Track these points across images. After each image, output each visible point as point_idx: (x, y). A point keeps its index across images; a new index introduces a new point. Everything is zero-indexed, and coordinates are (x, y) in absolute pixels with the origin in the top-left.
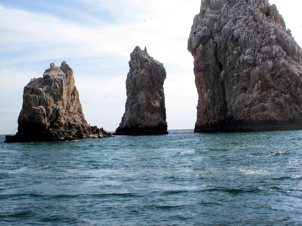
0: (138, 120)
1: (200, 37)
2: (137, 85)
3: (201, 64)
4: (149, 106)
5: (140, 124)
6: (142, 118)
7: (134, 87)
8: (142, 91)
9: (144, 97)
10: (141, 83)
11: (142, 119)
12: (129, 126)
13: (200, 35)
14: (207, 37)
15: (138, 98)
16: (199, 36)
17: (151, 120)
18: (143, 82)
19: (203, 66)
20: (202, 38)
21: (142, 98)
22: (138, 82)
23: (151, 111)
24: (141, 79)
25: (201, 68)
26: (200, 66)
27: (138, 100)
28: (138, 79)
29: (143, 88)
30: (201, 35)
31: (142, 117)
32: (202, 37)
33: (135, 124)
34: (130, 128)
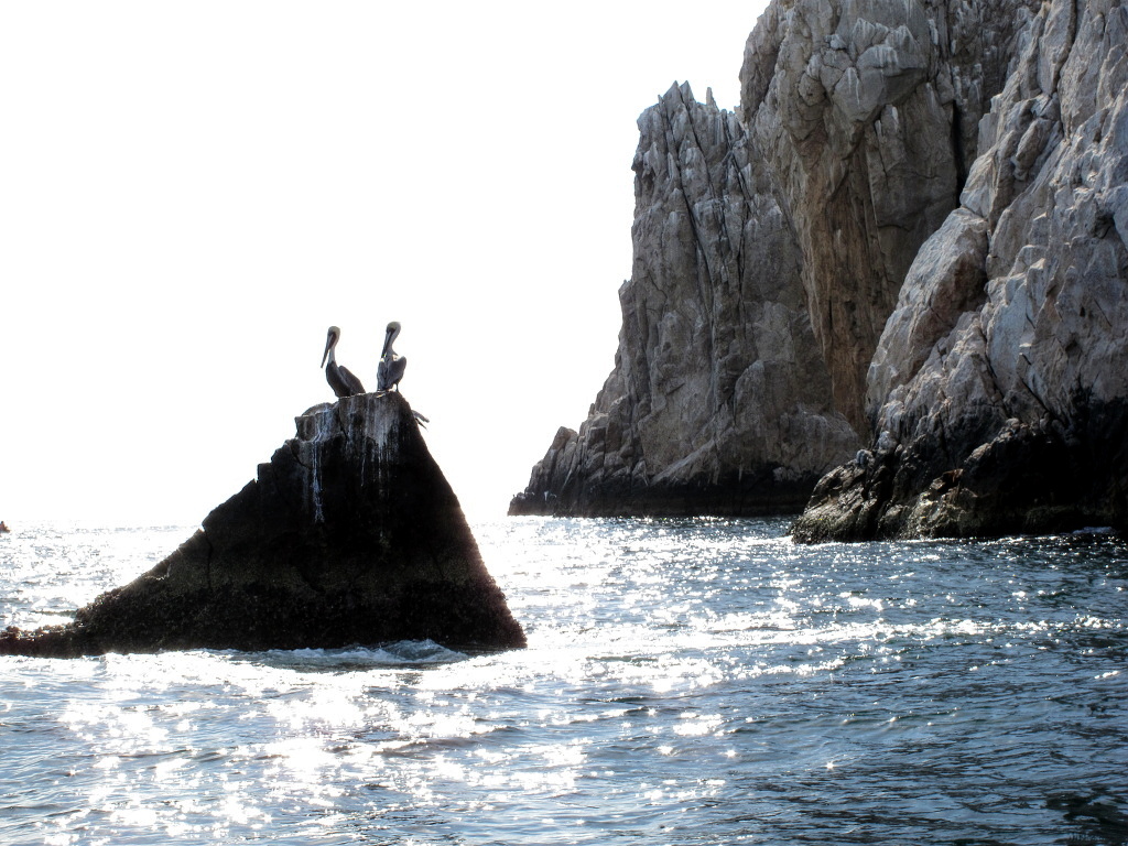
0: (769, 444)
1: (890, 72)
2: (751, 273)
3: (897, 196)
4: (809, 376)
5: (776, 465)
6: (789, 433)
7: (734, 283)
8: (774, 301)
9: (784, 332)
10: (773, 261)
11: (786, 440)
12: (717, 473)
13: (889, 60)
14: (917, 77)
15: (760, 334)
16: (886, 65)
17: (836, 444)
18: (782, 260)
19: (903, 205)
20: (895, 76)
21: (775, 339)
22: (757, 255)
23: (820, 402)
24: (773, 244)
25: (896, 213)
26: (894, 202)
27: (758, 344)
28: (758, 240)
29: (780, 288)
30: (894, 63)
31: (788, 430)
32: (898, 71)
33: (753, 462)
34: (715, 482)
